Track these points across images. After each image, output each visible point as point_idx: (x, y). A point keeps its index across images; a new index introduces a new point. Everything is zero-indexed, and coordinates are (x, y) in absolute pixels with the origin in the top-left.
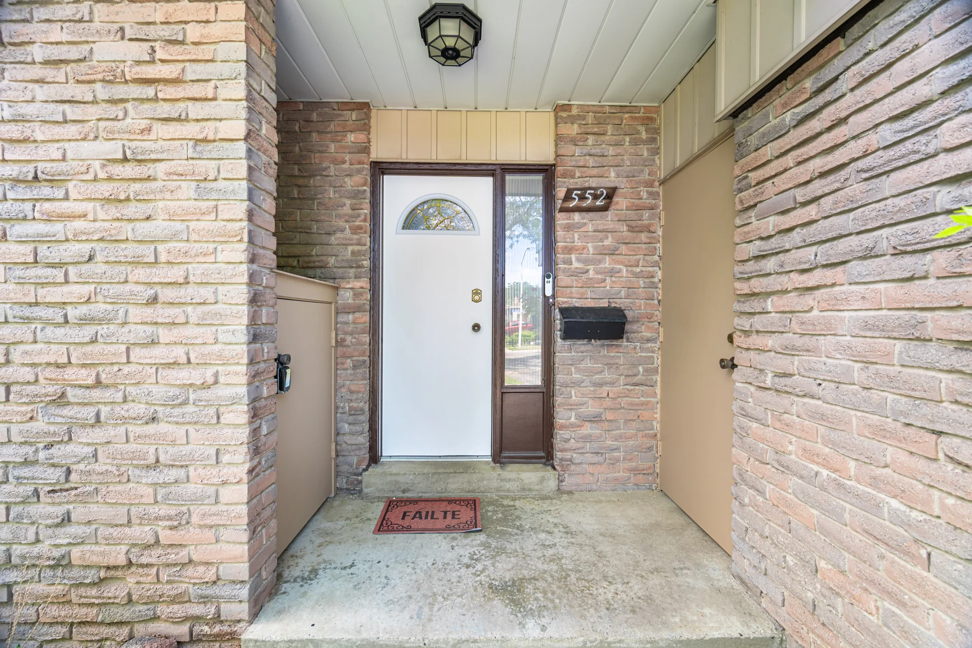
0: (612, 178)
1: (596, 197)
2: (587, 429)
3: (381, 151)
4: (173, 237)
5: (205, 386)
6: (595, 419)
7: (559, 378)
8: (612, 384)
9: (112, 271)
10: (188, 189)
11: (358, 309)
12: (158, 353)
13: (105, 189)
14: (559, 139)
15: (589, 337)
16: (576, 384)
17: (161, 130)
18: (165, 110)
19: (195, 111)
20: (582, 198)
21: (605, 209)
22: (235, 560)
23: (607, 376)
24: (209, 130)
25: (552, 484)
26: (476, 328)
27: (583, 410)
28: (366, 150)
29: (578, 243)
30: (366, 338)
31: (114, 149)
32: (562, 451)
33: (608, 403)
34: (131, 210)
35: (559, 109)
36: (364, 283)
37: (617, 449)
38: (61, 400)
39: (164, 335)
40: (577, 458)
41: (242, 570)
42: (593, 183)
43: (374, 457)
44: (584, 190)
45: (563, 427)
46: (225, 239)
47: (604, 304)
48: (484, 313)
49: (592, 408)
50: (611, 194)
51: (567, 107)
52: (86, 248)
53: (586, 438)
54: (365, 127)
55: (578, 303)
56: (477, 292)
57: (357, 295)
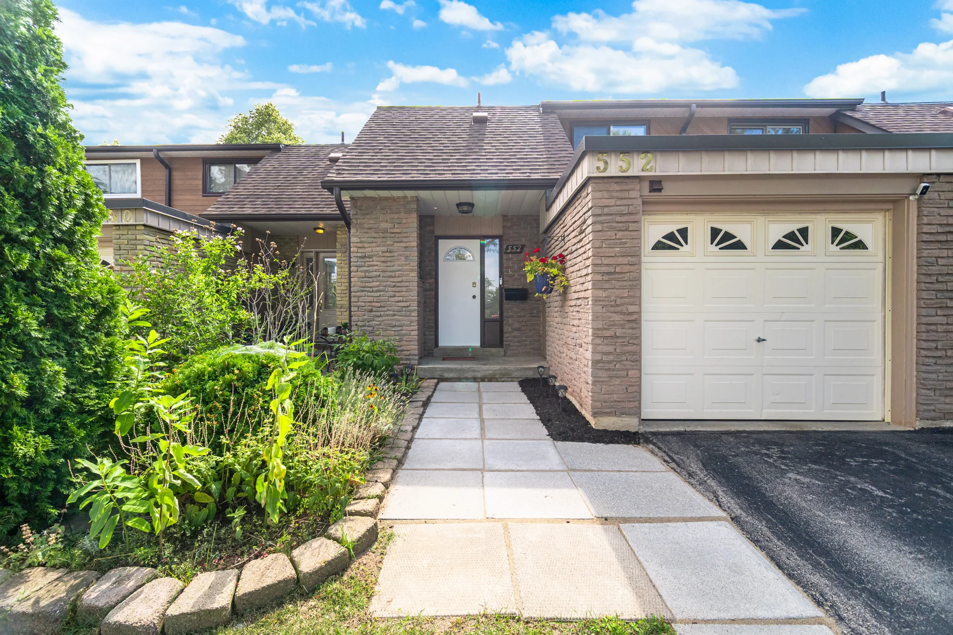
0: (523, 241)
1: (517, 248)
2: (515, 333)
3: (438, 232)
4: (399, 271)
5: (407, 307)
6: (518, 330)
7: (505, 315)
8: (524, 316)
9: (384, 279)
10: (403, 259)
11: (431, 290)
12: (396, 299)
13: (383, 259)
14: (504, 227)
15: (515, 300)
16: (511, 317)
17: (396, 244)
18: (397, 240)
19: (404, 240)
20: (512, 249)
21: (520, 252)
22: (414, 350)
23: (522, 313)
24: (408, 245)
25: (502, 353)
26: (474, 297)
27: (514, 326)
28: (433, 232)
29: (511, 265)
30: (434, 301)
31: (384, 249)
32: (507, 341)
33: (523, 324)
34: (389, 264)
35: (504, 216)
36: (433, 280)
37: (526, 341)
38: (371, 311)
39: (397, 294)
40: (512, 344)
41: (416, 352)
42: (517, 243)
43: (436, 345)
44: (513, 246)
45: (507, 333)
46: (412, 271)
47: (521, 287)
48: (477, 291)
49: (517, 325)
50: (523, 247)
51: (506, 216)
52: (378, 273)
53: (515, 337)
54: (432, 224)
55: (511, 287)
56: (474, 283)
57: (430, 284)
